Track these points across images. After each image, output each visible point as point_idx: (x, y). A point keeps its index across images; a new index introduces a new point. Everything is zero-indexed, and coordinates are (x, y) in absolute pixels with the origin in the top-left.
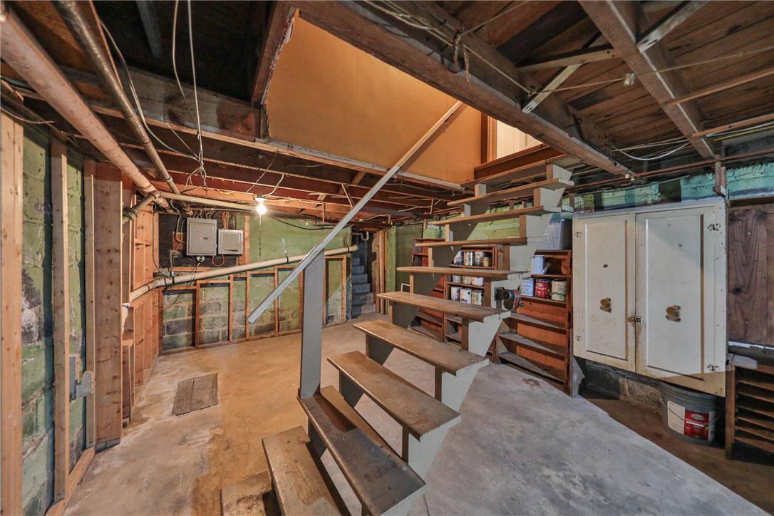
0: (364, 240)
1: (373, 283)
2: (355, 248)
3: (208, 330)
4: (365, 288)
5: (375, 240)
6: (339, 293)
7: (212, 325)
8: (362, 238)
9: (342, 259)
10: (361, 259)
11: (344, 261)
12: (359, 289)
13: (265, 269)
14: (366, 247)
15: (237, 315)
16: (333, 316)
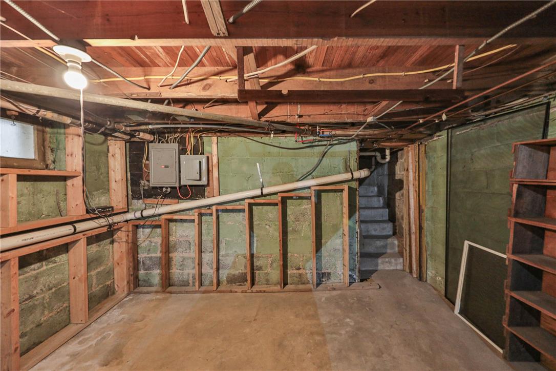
0: (383, 162)
1: (397, 224)
2: (364, 173)
3: (178, 271)
4: (384, 229)
5: (400, 161)
6: (339, 241)
7: (182, 266)
8: (379, 159)
9: (342, 191)
10: (379, 187)
11: (345, 194)
12: (375, 230)
13: (238, 203)
14: (386, 172)
15: (209, 257)
16: (329, 274)
